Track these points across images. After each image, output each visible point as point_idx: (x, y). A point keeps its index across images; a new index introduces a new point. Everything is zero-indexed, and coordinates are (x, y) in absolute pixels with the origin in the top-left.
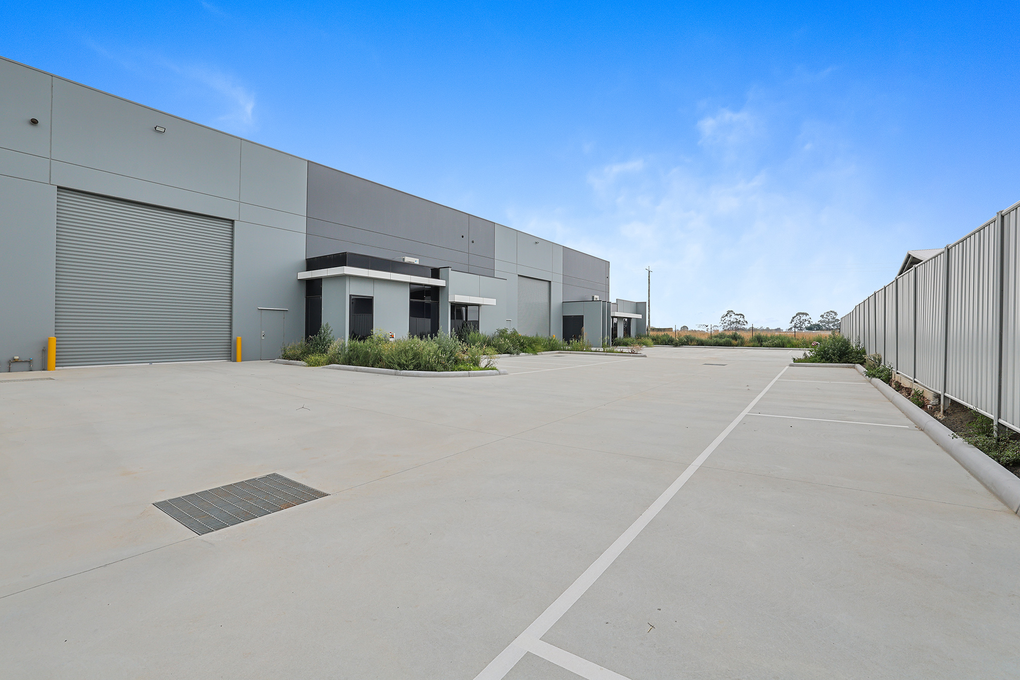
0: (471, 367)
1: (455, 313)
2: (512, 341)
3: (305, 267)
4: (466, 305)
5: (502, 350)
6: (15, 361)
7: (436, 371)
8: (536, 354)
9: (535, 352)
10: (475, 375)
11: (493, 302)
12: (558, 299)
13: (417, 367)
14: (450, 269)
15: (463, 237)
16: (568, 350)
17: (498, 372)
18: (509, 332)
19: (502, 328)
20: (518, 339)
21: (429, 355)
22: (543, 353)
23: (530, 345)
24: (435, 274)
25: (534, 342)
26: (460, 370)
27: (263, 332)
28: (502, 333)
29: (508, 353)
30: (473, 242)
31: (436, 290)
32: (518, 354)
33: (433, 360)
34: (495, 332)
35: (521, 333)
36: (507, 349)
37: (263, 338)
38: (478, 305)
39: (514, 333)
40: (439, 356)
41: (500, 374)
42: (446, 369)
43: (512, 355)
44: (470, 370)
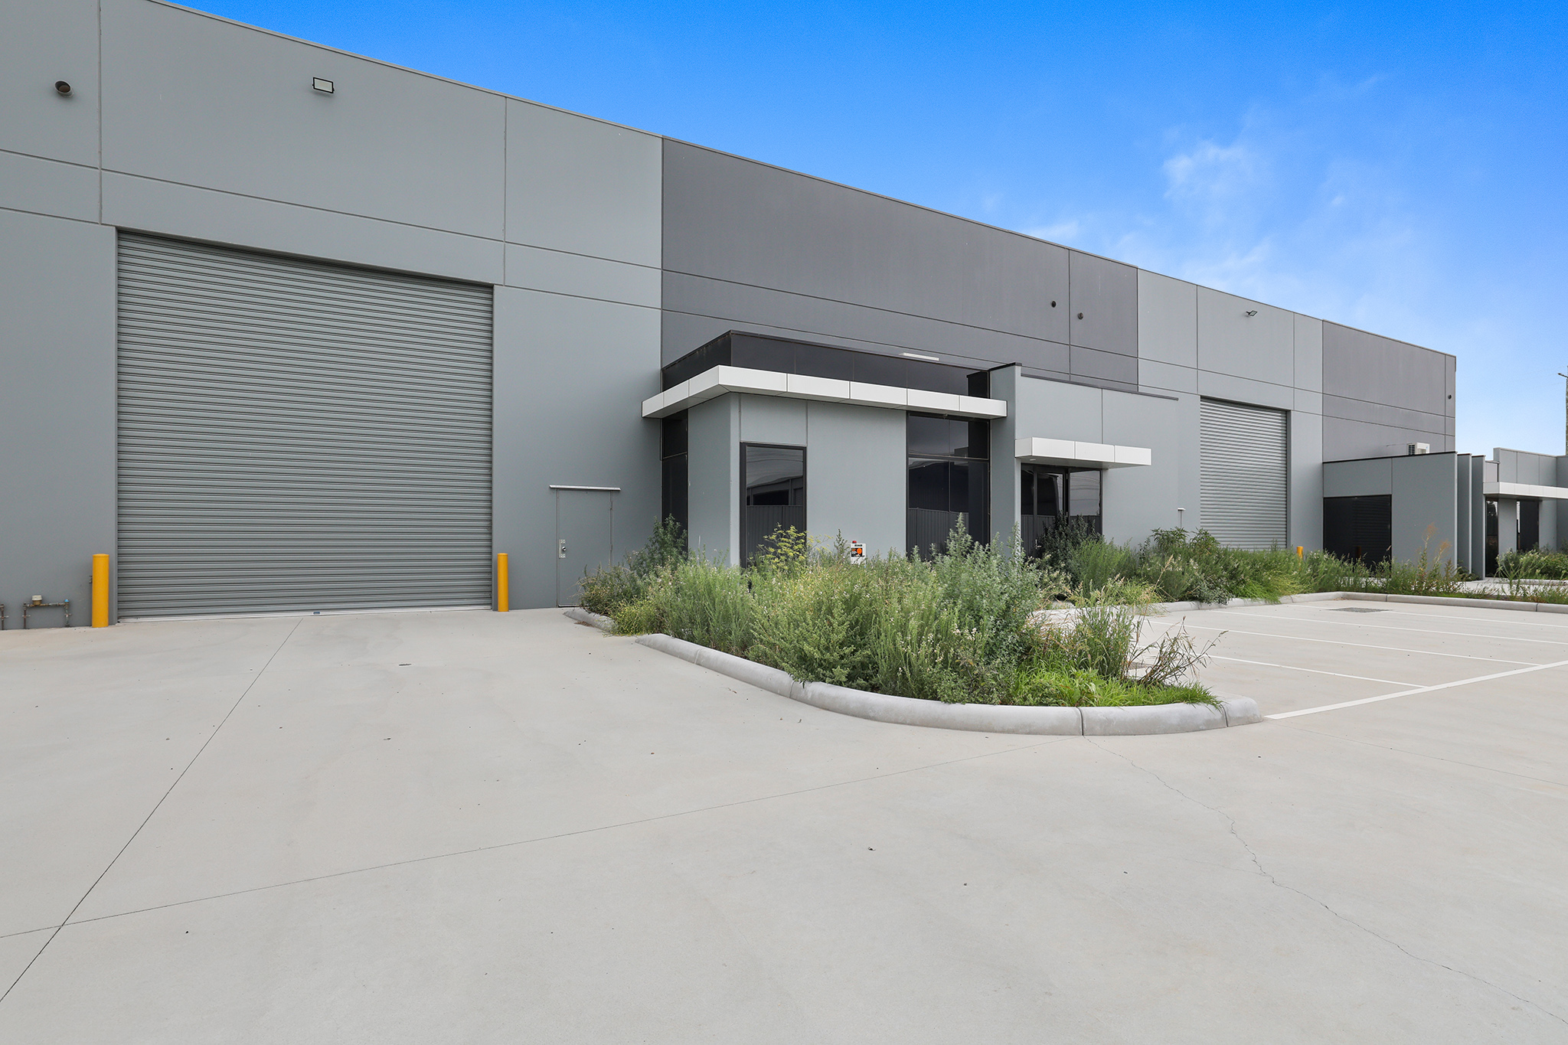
0: (1093, 688)
1: (1035, 488)
2: (1205, 563)
3: (659, 383)
4: (1067, 468)
5: (1172, 591)
6: (36, 606)
7: (935, 697)
8: (1275, 602)
9: (1272, 594)
10: (1110, 730)
11: (1142, 456)
12: (1308, 453)
13: (864, 676)
14: (1018, 370)
15: (1054, 305)
16: (1374, 590)
17: (1218, 715)
18: (1189, 539)
19: (1169, 526)
20: (1223, 557)
21: (903, 629)
22: (1296, 597)
23: (1256, 577)
24: (979, 384)
25: (1267, 567)
26: (1044, 698)
27: (563, 541)
28: (1168, 542)
29: (1192, 598)
30: (1080, 317)
31: (981, 428)
32: (1221, 601)
33: (922, 652)
34: (1148, 541)
35: (1227, 540)
36: (1190, 588)
37: (563, 556)
38: (1099, 468)
39: (1205, 542)
40: (948, 636)
41: (1227, 721)
42: (977, 692)
43: (1204, 605)
44: (1083, 699)
